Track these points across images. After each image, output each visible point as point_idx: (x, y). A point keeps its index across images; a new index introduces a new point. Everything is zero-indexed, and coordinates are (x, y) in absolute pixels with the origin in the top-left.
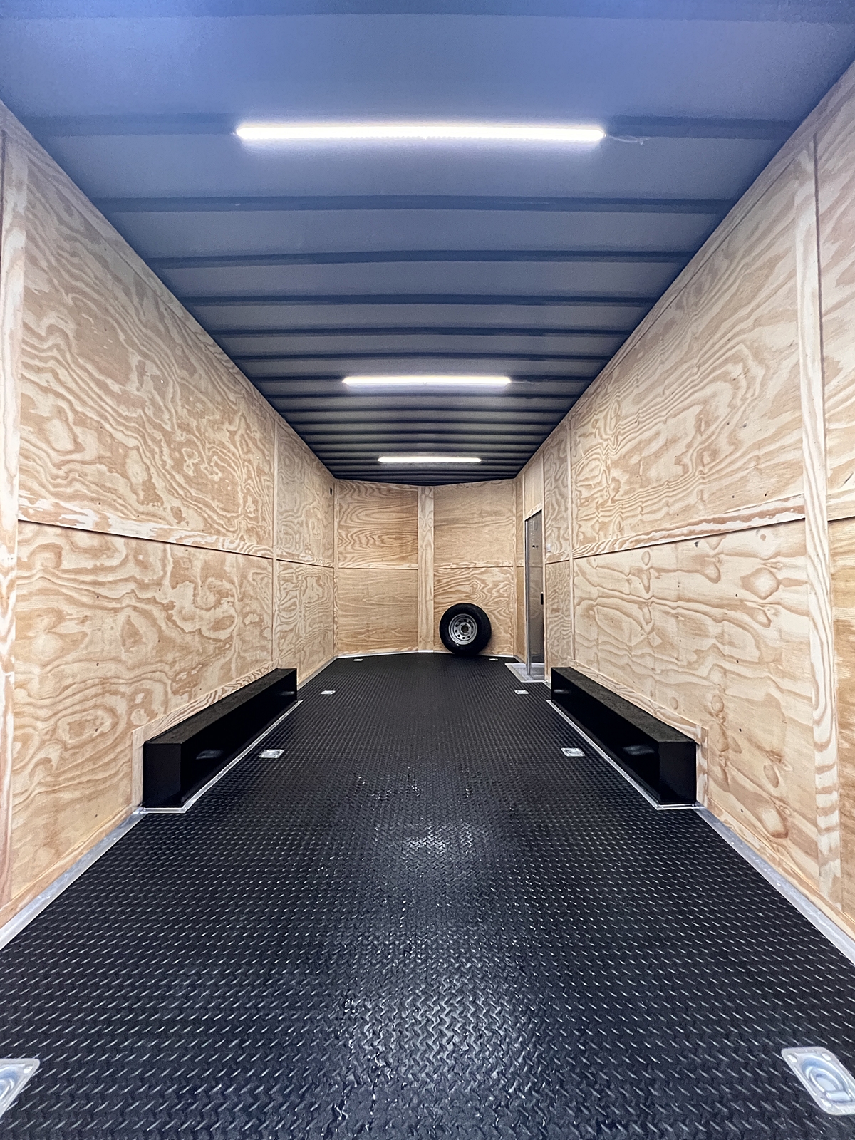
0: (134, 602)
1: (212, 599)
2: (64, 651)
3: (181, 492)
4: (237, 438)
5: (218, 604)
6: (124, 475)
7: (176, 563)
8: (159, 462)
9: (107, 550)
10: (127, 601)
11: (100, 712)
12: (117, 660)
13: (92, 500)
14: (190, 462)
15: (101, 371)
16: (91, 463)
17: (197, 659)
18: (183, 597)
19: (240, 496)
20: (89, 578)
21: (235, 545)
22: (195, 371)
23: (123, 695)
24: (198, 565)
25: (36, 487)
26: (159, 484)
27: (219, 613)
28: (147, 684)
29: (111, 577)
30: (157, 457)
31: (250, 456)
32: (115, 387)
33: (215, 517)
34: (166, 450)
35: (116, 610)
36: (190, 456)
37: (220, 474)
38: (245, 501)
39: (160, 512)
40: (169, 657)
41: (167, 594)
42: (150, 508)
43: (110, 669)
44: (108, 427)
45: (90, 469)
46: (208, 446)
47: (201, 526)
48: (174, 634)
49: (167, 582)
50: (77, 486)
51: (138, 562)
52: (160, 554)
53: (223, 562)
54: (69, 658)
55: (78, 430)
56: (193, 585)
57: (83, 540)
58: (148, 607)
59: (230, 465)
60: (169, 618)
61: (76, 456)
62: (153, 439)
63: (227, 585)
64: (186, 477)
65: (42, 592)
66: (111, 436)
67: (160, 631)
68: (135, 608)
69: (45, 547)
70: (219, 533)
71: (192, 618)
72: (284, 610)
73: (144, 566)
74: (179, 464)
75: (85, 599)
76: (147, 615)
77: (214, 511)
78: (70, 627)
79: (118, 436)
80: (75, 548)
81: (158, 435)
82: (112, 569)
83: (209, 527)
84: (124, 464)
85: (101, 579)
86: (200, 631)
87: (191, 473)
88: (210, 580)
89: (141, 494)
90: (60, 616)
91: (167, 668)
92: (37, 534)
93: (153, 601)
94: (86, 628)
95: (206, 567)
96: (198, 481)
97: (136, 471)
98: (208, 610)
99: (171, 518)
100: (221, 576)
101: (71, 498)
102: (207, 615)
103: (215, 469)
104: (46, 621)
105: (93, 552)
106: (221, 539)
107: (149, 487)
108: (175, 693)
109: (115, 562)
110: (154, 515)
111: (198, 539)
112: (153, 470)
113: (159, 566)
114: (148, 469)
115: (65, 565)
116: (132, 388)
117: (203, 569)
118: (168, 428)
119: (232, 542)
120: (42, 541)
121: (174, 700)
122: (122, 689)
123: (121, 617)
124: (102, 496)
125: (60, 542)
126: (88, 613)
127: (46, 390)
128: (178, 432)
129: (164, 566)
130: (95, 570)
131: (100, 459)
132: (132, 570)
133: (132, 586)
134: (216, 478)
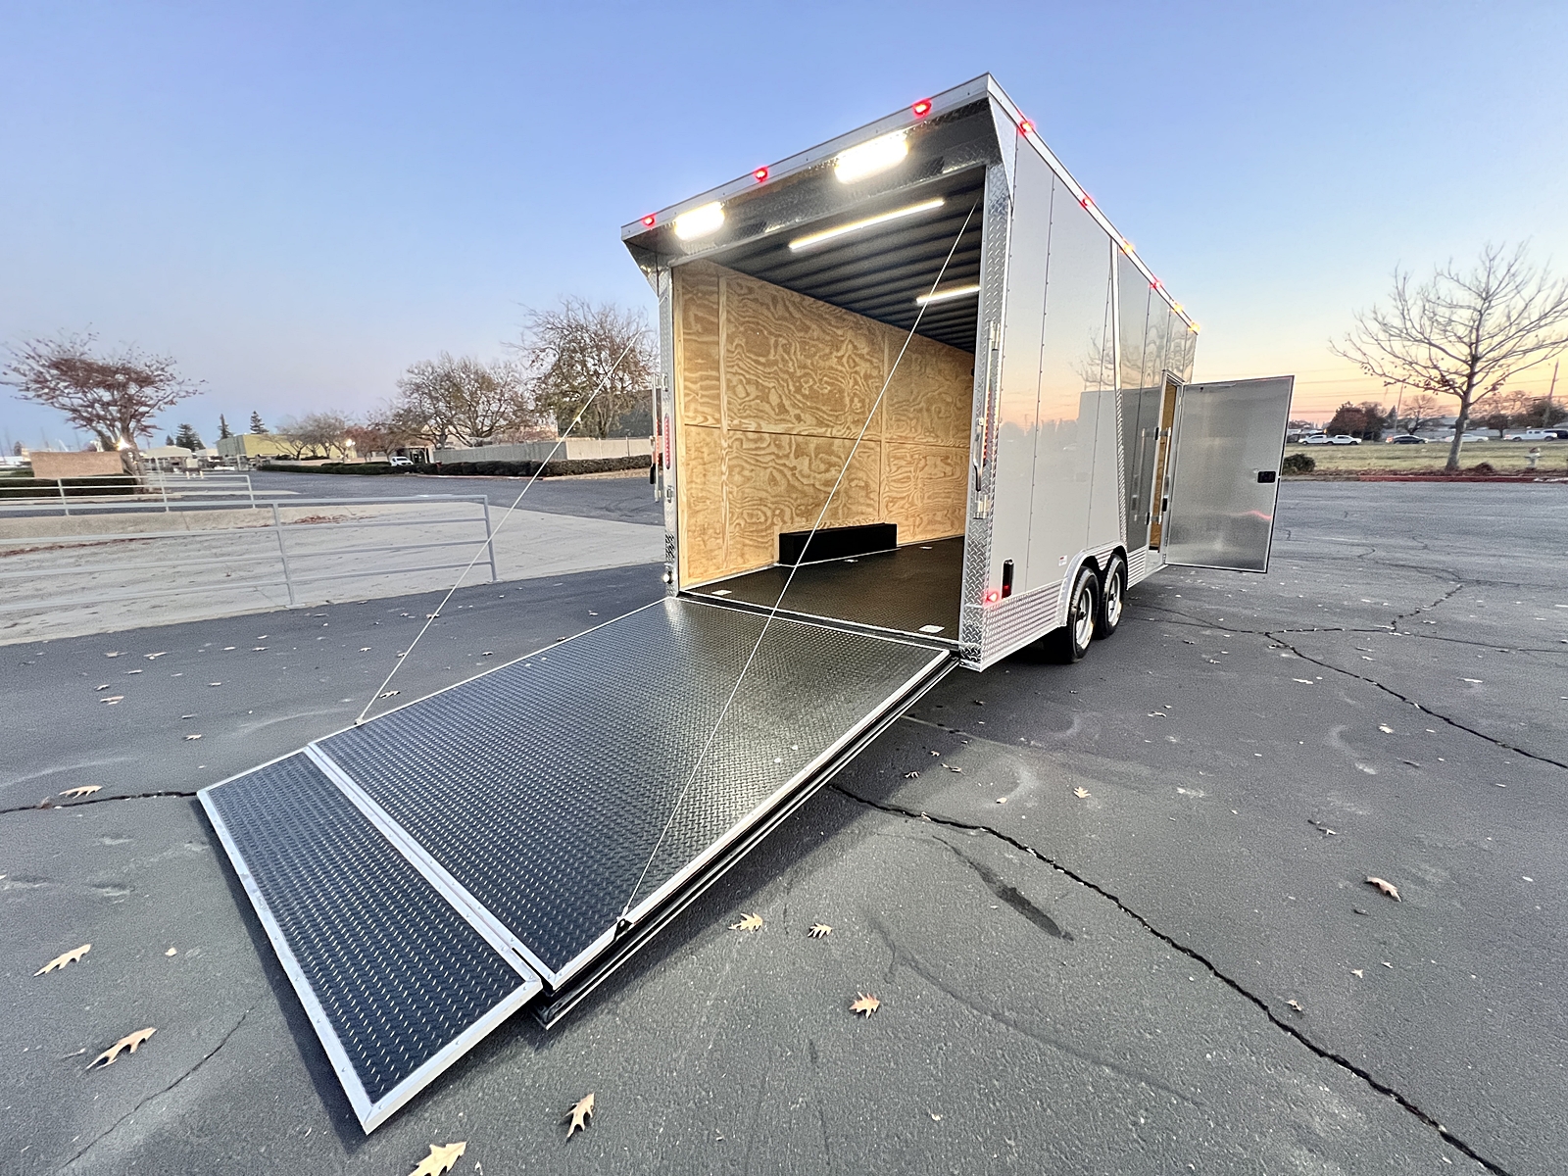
0: (774, 465)
1: (823, 467)
2: (744, 483)
3: (801, 405)
4: (845, 360)
5: (827, 471)
6: (768, 402)
7: (798, 445)
8: (787, 392)
9: (761, 439)
10: (770, 464)
11: (759, 512)
12: (767, 492)
13: (754, 417)
14: (806, 386)
15: (756, 354)
16: (753, 400)
17: (811, 500)
18: (804, 464)
19: (847, 400)
20: (754, 452)
21: (840, 433)
22: (809, 328)
23: (770, 508)
24: (812, 446)
25: (733, 415)
26: (787, 403)
27: (828, 476)
28: (782, 507)
29: (763, 452)
30: (786, 389)
31: (857, 368)
32: (762, 360)
33: (825, 416)
34: (790, 383)
35: (766, 468)
36: (806, 383)
37: (829, 388)
38: (852, 401)
39: (788, 418)
40: (794, 496)
41: (792, 462)
42: (782, 417)
43: (764, 495)
44: (761, 381)
45: (752, 403)
46: (819, 372)
47: (814, 422)
48: (797, 484)
49: (792, 455)
50: (748, 412)
51: (776, 445)
52: (788, 441)
53: (832, 444)
54: (747, 486)
55: (747, 387)
56: (808, 458)
57: (751, 435)
58: (781, 468)
59: (838, 381)
60: (794, 475)
61: (747, 399)
62: (783, 380)
63: (837, 460)
64: (804, 396)
65: (737, 457)
66: (763, 386)
67: (788, 481)
68: (775, 468)
69: (736, 439)
70: (828, 426)
71: (809, 477)
72: (894, 481)
73: (779, 447)
74: (798, 390)
75: (753, 462)
76: (781, 472)
77: (824, 412)
78: (746, 473)
79: (766, 384)
80: (748, 440)
81: (786, 376)
82: (764, 448)
83: (820, 423)
84: (768, 397)
85: (759, 453)
86: (814, 485)
87: (807, 393)
88: (821, 455)
89: (777, 410)
90: (743, 468)
91: (792, 501)
92: (734, 434)
93: (784, 465)
94: (753, 474)
95: (818, 448)
96: (813, 396)
97: (774, 399)
98: (819, 473)
99: (794, 421)
100: (830, 453)
101: (745, 418)
102: (818, 476)
103: (825, 386)
104: (737, 469)
105: (755, 441)
106: (829, 430)
107: (781, 406)
108: (797, 515)
109: (764, 445)
110: (784, 420)
111: (812, 431)
112: (783, 397)
113: (787, 447)
114: (780, 397)
115: (744, 447)
116: (771, 357)
117: (816, 448)
118: (792, 370)
119: (839, 431)
120: (737, 437)
121: (797, 519)
122: (769, 505)
123: (768, 471)
124: (759, 415)
125: (742, 437)
126: (753, 467)
127: (734, 374)
128: (798, 371)
129: (790, 447)
130: (756, 449)
131: (757, 397)
132: (773, 449)
133: (773, 457)
134: (826, 391)
